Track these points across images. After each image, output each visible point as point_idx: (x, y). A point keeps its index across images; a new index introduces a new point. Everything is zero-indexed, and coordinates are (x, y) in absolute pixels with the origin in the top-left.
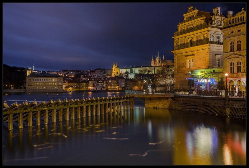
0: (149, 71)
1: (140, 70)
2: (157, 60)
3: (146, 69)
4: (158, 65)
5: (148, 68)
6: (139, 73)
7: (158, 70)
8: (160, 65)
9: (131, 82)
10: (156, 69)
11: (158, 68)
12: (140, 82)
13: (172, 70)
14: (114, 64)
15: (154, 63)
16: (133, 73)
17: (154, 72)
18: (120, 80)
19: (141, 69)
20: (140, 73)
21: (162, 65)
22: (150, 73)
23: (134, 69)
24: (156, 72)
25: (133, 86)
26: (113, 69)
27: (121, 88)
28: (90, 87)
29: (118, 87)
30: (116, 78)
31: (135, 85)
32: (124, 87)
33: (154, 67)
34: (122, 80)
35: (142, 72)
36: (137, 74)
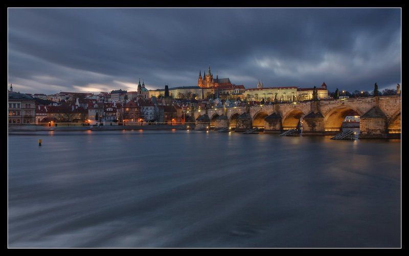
0: (194, 96)
1: (180, 94)
2: (208, 78)
3: (191, 92)
4: (208, 86)
5: (193, 91)
6: (179, 98)
8: (212, 85)
9: (165, 111)
10: (206, 92)
11: (209, 90)
15: (203, 82)
17: (203, 96)
18: (145, 107)
19: (183, 91)
20: (181, 98)
21: (216, 86)
22: (196, 98)
23: (172, 91)
24: (205, 96)
25: (168, 118)
27: (147, 122)
28: (89, 121)
29: (141, 120)
30: (138, 104)
31: (172, 116)
32: (153, 121)
33: (203, 88)
34: (149, 108)
35: (183, 96)
36: (176, 99)
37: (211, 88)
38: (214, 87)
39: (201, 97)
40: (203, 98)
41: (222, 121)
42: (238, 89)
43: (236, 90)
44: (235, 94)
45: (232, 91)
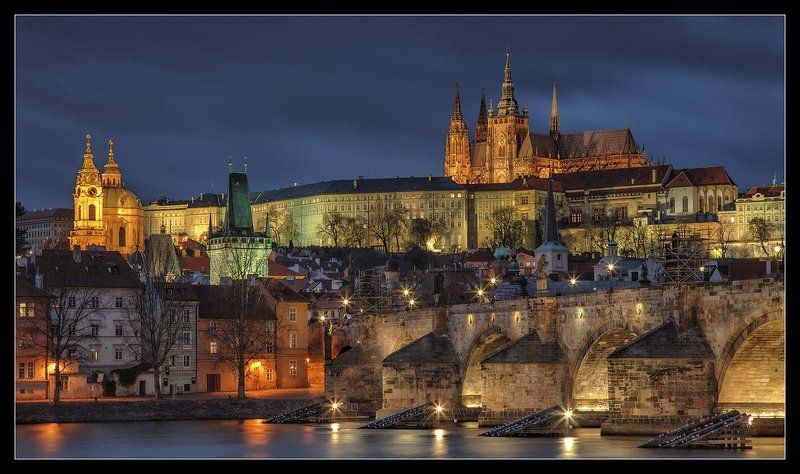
0: (422, 229)
1: (337, 219)
2: (500, 132)
3: (400, 211)
4: (501, 175)
5: (413, 204)
6: (330, 242)
7: (500, 214)
8: (522, 170)
9: (203, 314)
10: (485, 206)
11: (509, 200)
12: (296, 315)
13: (631, 212)
14: (88, 161)
15: (472, 154)
16: (249, 231)
17: (472, 231)
18: (81, 295)
19: (352, 206)
20: (342, 241)
21: (545, 173)
22: (430, 244)
23: (292, 203)
24: (485, 234)
25: (220, 358)
26: (82, 203)
27: (92, 379)
29: (52, 367)
30: (38, 278)
31: (243, 348)
32: (128, 375)
33: (471, 188)
34: (107, 298)
35: (359, 233)
36: (314, 249)
37: (515, 185)
38: (533, 182)
39: (462, 239)
40: (472, 242)
41: (530, 373)
42: (689, 192)
43: (678, 194)
44: (666, 220)
45: (650, 200)
